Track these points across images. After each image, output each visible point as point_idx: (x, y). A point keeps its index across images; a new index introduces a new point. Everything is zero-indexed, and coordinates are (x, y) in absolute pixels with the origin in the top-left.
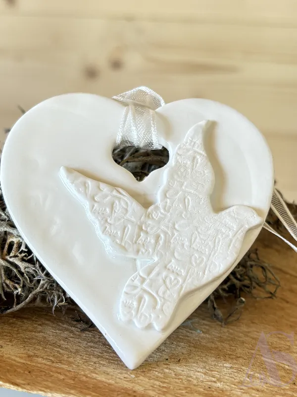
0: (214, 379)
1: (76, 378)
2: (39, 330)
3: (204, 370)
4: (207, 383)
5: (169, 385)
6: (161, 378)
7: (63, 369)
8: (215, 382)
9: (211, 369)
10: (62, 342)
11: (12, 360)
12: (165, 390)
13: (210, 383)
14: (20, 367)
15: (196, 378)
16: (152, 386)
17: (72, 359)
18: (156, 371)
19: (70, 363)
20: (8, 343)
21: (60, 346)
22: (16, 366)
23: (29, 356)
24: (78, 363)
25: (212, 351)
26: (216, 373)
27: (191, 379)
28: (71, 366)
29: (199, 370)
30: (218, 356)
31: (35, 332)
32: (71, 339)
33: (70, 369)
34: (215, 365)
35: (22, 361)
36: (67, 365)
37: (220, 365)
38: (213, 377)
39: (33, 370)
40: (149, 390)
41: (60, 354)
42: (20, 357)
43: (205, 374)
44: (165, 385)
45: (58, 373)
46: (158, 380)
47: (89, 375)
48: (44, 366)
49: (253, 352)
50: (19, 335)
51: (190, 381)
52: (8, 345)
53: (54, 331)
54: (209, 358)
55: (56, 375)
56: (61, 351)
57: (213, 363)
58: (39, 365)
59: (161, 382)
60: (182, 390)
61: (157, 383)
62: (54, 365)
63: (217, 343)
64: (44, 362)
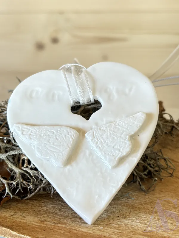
0: (146, 226)
1: (71, 231)
2: (43, 205)
3: (140, 221)
4: (143, 228)
5: (123, 231)
6: (117, 227)
7: (62, 227)
8: (147, 227)
9: (144, 220)
10: (58, 212)
11: (33, 224)
12: (121, 234)
13: (144, 228)
14: (38, 228)
15: (136, 226)
16: (113, 233)
17: (65, 221)
18: (114, 224)
19: (65, 224)
20: (28, 215)
21: (57, 214)
22: (36, 227)
23: (41, 221)
24: (70, 223)
25: (142, 210)
26: (147, 222)
27: (134, 227)
28: (66, 225)
29: (137, 221)
30: (146, 213)
31: (41, 207)
32: (62, 209)
33: (66, 227)
34: (145, 218)
35: (38, 224)
36: (64, 225)
37: (147, 217)
38: (146, 224)
39: (46, 229)
40: (112, 235)
41: (58, 218)
42: (36, 222)
43: (140, 223)
44: (120, 231)
45: (60, 230)
46: (116, 229)
47: (77, 229)
48: (51, 226)
49: (164, 208)
50: (33, 210)
51: (133, 228)
52: (28, 216)
53: (52, 206)
54: (141, 214)
55: (59, 231)
56: (59, 217)
57: (144, 217)
58: (48, 226)
59: (118, 230)
60: (130, 233)
61: (116, 230)
62: (57, 225)
63: (144, 205)
64: (51, 224)
